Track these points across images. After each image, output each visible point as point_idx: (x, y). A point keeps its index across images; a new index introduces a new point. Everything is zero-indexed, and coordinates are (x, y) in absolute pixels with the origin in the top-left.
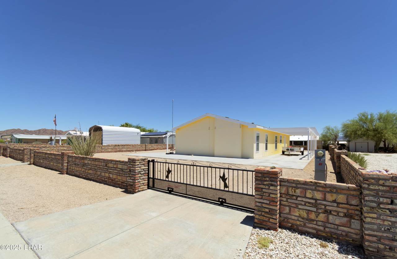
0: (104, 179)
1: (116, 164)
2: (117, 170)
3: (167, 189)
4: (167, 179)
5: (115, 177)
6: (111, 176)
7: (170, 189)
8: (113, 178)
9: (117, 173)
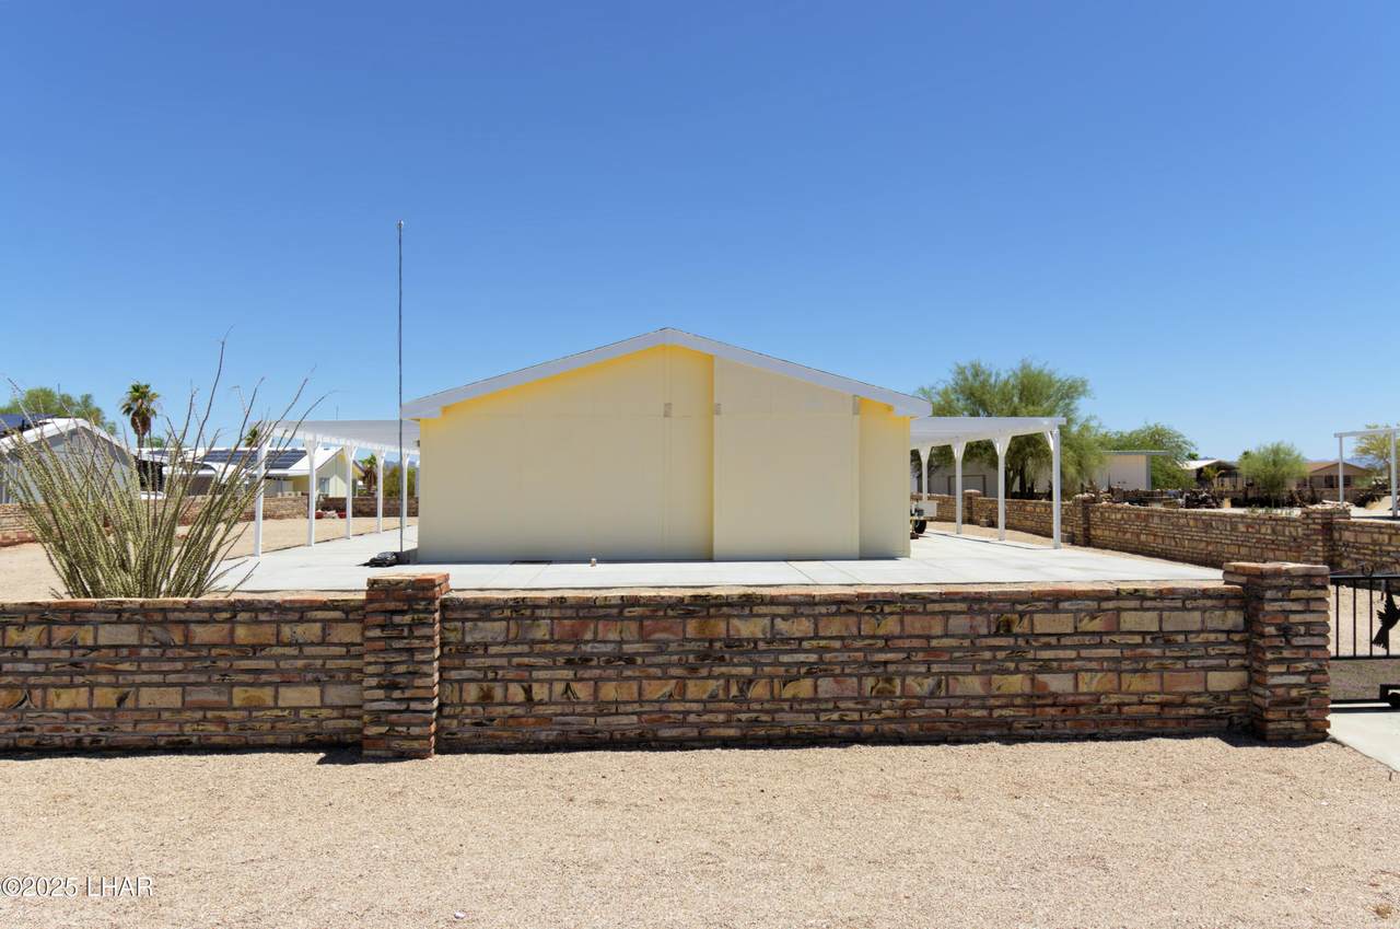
0: (983, 713)
1: (1100, 610)
2: (1113, 644)
3: (1377, 695)
4: (1379, 651)
5: (1090, 683)
6: (1058, 683)
7: (1391, 692)
8: (1076, 693)
9: (1117, 660)
